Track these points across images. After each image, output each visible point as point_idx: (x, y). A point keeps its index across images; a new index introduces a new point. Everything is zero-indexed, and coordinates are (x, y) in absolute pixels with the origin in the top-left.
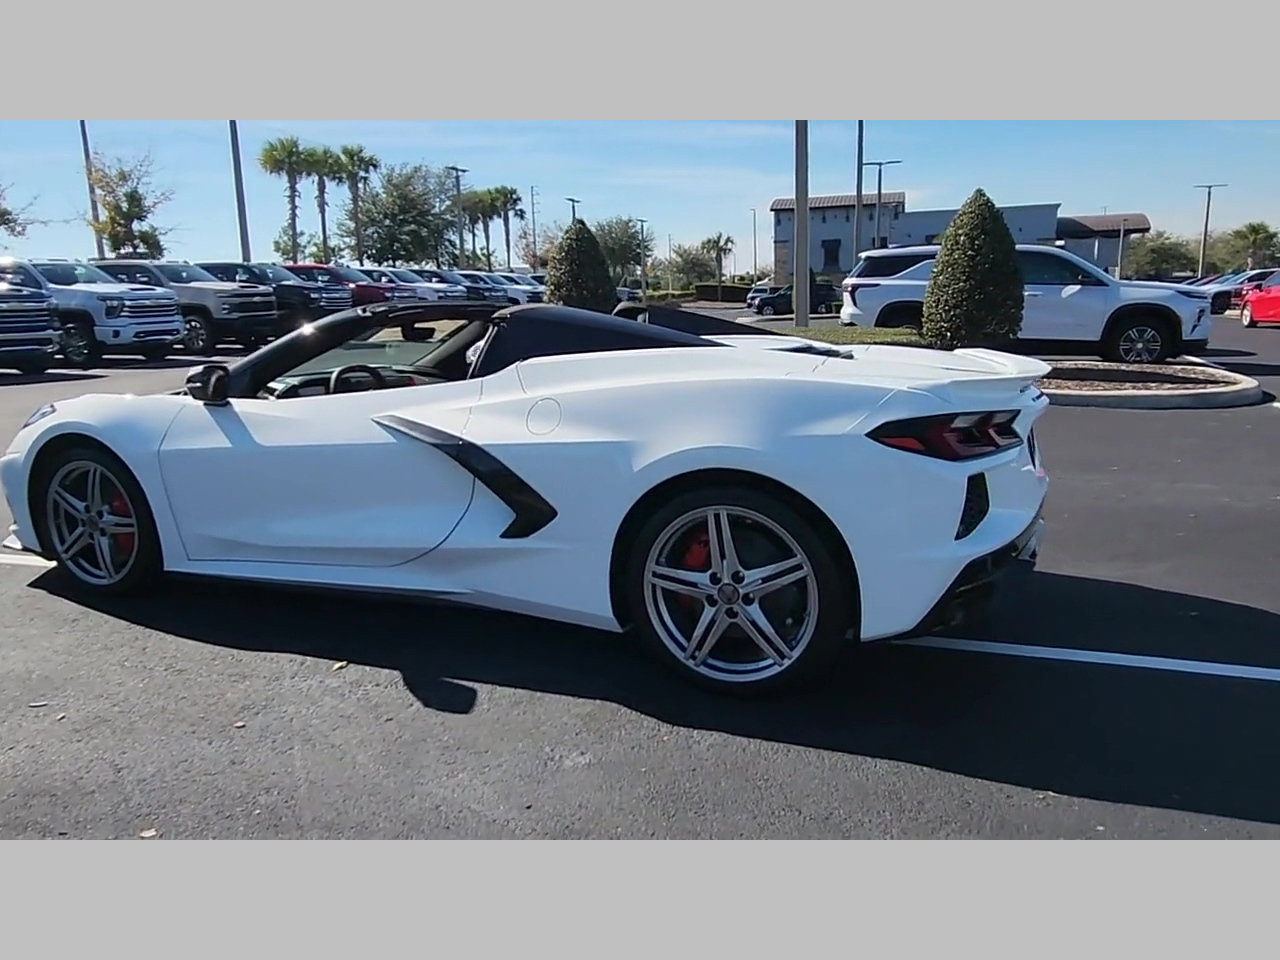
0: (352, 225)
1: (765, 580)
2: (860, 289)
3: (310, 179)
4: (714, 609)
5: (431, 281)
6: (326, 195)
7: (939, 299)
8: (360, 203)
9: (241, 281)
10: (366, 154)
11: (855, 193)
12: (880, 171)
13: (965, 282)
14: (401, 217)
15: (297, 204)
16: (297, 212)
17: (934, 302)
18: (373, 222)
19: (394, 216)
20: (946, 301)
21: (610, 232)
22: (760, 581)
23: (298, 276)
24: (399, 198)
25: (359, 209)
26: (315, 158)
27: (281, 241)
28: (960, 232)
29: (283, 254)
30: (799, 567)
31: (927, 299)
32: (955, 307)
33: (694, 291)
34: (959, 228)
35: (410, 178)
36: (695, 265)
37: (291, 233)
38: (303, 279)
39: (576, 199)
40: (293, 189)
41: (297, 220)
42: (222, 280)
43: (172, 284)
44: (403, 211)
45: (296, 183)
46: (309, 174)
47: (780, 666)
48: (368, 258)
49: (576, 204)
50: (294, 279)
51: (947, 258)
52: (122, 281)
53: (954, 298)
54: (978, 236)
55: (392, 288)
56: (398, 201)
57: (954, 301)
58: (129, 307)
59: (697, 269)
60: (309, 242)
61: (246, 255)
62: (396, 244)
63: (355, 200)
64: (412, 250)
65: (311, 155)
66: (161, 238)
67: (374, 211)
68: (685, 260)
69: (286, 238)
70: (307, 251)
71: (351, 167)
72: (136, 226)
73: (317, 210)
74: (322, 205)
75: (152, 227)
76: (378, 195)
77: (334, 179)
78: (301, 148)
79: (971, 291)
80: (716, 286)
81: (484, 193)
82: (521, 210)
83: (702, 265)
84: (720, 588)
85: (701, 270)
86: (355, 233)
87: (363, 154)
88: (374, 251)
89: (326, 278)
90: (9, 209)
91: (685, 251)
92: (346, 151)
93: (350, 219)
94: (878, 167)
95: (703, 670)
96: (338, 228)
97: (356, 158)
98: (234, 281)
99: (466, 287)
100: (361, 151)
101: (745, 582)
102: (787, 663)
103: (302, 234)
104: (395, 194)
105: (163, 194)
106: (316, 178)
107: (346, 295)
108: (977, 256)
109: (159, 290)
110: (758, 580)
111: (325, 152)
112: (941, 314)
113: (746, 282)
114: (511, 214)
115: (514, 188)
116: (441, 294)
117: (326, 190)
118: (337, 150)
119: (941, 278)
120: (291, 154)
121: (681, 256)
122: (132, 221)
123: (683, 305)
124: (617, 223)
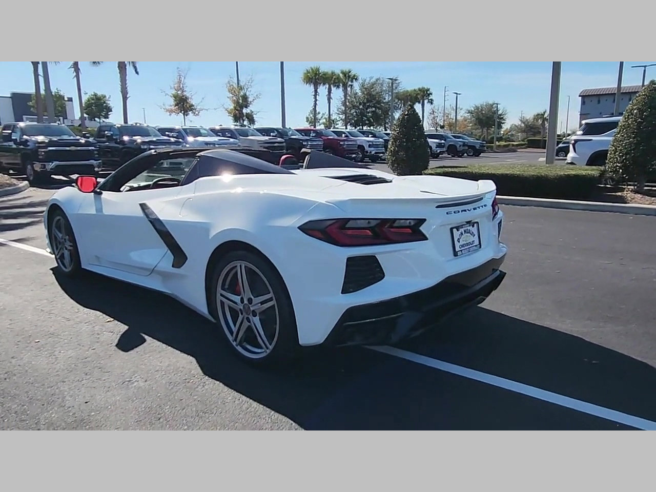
0: (343, 108)
2: (579, 142)
3: (325, 87)
4: (242, 316)
5: (368, 137)
6: (331, 94)
7: (616, 149)
8: (349, 98)
9: (273, 136)
10: (352, 73)
12: (645, 71)
13: (634, 138)
14: (368, 104)
15: (317, 99)
16: (317, 102)
17: (613, 150)
18: (354, 107)
19: (365, 104)
20: (621, 150)
21: (482, 110)
23: (301, 134)
24: (367, 95)
25: (347, 101)
26: (327, 76)
27: (309, 117)
29: (310, 123)
30: (271, 299)
31: (611, 148)
32: (626, 154)
33: (527, 143)
34: (634, 106)
35: (373, 84)
36: (532, 128)
37: (313, 113)
38: (303, 135)
39: (458, 93)
40: (316, 91)
41: (317, 106)
42: (264, 135)
43: (241, 137)
44: (368, 101)
45: (317, 89)
46: (324, 84)
47: (266, 352)
48: (350, 125)
49: (458, 95)
50: (298, 135)
51: (624, 123)
52: (219, 136)
53: (626, 148)
54: (646, 110)
55: (345, 140)
56: (366, 97)
57: (625, 151)
59: (533, 130)
60: (322, 117)
61: (283, 124)
62: (364, 117)
63: (345, 96)
64: (372, 121)
65: (325, 75)
66: (254, 116)
67: (355, 101)
68: (526, 126)
69: (312, 115)
70: (321, 122)
71: (344, 80)
72: (245, 111)
73: (327, 101)
74: (329, 99)
75: (251, 111)
76: (356, 94)
77: (335, 86)
78: (320, 71)
79: (638, 144)
80: (540, 140)
81: (411, 91)
82: (431, 100)
83: (535, 128)
84: (244, 306)
85: (536, 131)
86: (344, 113)
87: (350, 74)
88: (353, 121)
89: (314, 135)
90: (194, 104)
91: (527, 120)
92: (342, 72)
93: (343, 106)
95: (239, 349)
96: (338, 110)
97: (347, 75)
98: (270, 136)
99: (384, 140)
100: (350, 72)
101: (253, 304)
102: (268, 351)
103: (319, 113)
104: (365, 93)
105: (257, 95)
106: (327, 86)
107: (320, 143)
108: (643, 123)
109: (232, 140)
110: (259, 303)
111: (332, 73)
112: (616, 158)
113: (561, 138)
114: (426, 101)
115: (428, 88)
116: (371, 143)
117: (332, 92)
118: (338, 72)
119: (619, 135)
120: (316, 74)
121: (524, 123)
122: (243, 109)
123: (518, 150)
124: (486, 105)
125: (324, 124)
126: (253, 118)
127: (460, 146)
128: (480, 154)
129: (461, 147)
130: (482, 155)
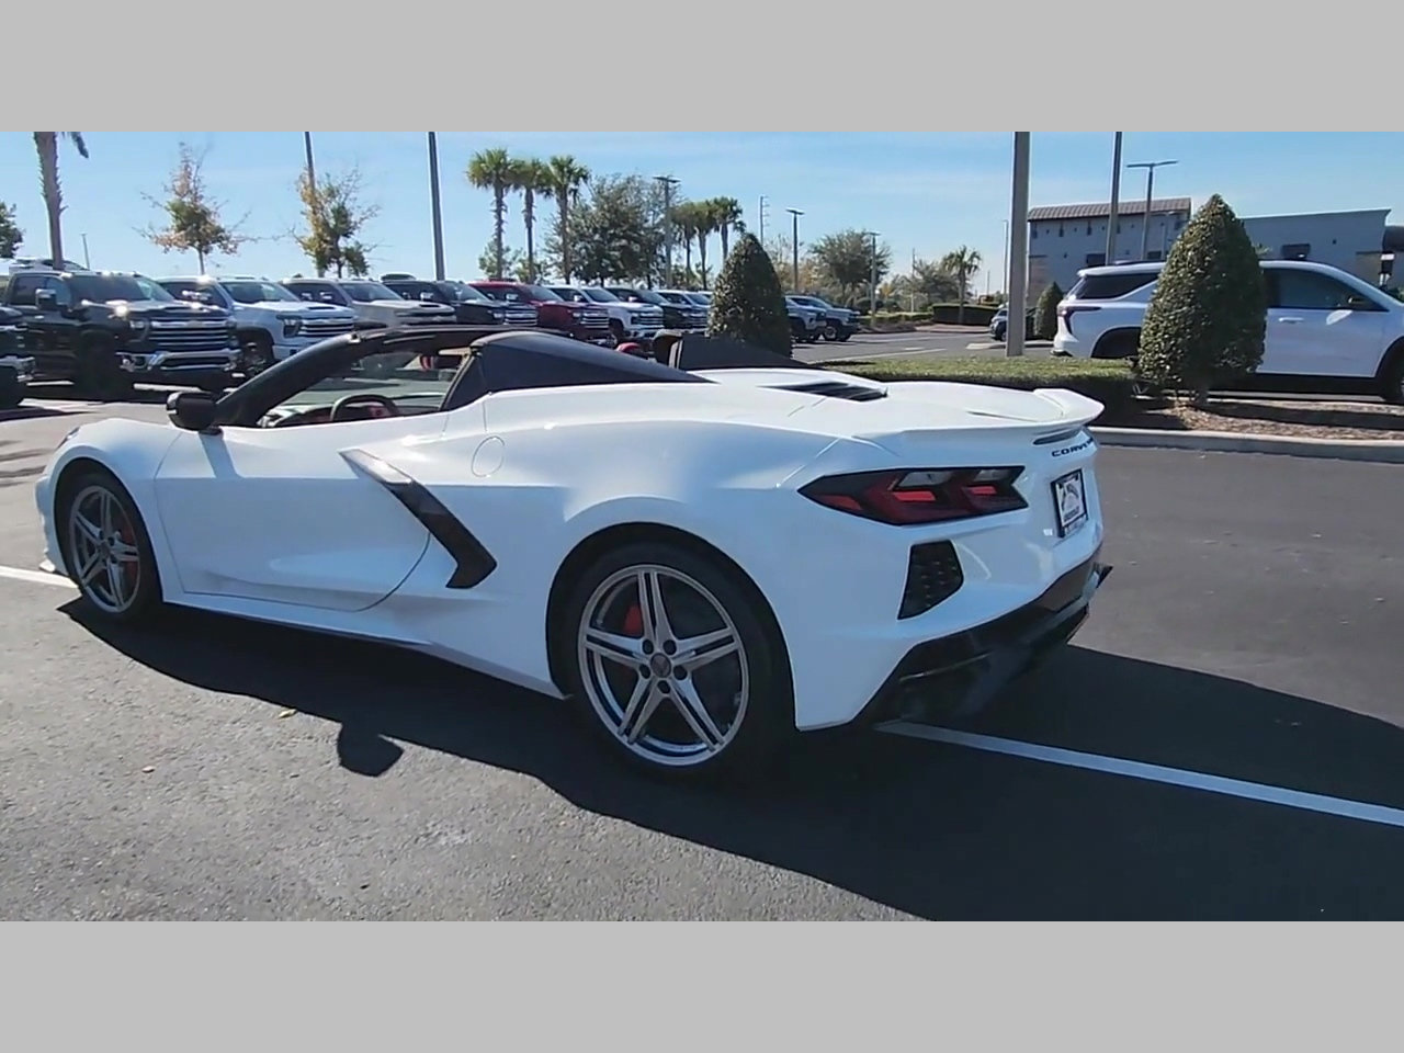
0: (560, 240)
1: (699, 651)
2: (1075, 313)
3: (518, 193)
4: (647, 680)
5: (627, 300)
6: (534, 209)
7: (1158, 326)
8: (569, 217)
9: (425, 300)
10: (577, 165)
11: (1110, 201)
12: (1151, 174)
13: (1190, 305)
14: (612, 232)
15: (503, 218)
16: (504, 227)
17: (1152, 329)
18: (582, 237)
19: (604, 230)
20: (1166, 328)
21: (841, 246)
22: (694, 653)
23: (486, 295)
24: (609, 211)
25: (567, 223)
26: (522, 169)
27: (487, 258)
28: (1188, 246)
29: (488, 271)
30: (729, 640)
31: (1146, 326)
32: (1177, 335)
33: (932, 313)
34: (1187, 243)
35: (623, 189)
36: (937, 283)
37: (496, 249)
38: (490, 298)
39: (798, 211)
40: (500, 203)
41: (503, 235)
42: (406, 299)
43: (356, 302)
44: (613, 225)
45: (502, 196)
46: (516, 188)
47: (712, 750)
48: (576, 275)
49: (798, 216)
50: (480, 297)
51: (1170, 277)
52: (306, 299)
53: (1175, 324)
54: (1210, 250)
55: (582, 308)
56: (608, 215)
57: (1175, 329)
58: (306, 326)
59: (939, 287)
60: (514, 259)
61: (440, 273)
62: (605, 260)
63: (563, 213)
64: (622, 267)
65: (518, 167)
66: (365, 255)
67: (584, 225)
68: (926, 278)
69: (491, 255)
70: (512, 268)
71: (558, 179)
72: (342, 243)
73: (524, 224)
74: (529, 219)
75: (357, 243)
76: (587, 208)
77: (542, 191)
78: (508, 159)
79: (1197, 317)
80: (957, 307)
81: (701, 205)
82: (740, 223)
83: (944, 283)
84: (653, 659)
85: (945, 289)
86: (563, 249)
87: (571, 166)
88: (581, 268)
89: (514, 297)
90: (223, 226)
91: (928, 267)
92: (555, 162)
93: (559, 235)
94: (1148, 168)
95: (636, 748)
96: (547, 244)
97: (565, 170)
98: (419, 299)
99: (663, 307)
100: (571, 161)
101: (677, 653)
102: (718, 748)
103: (508, 250)
104: (606, 206)
105: (369, 210)
106: (524, 191)
107: (531, 315)
108: (1205, 275)
109: (339, 309)
110: (691, 650)
111: (534, 164)
112: (1158, 343)
113: (995, 302)
114: (730, 227)
115: (735, 199)
116: (636, 315)
117: (534, 204)
118: (546, 161)
119: (1161, 300)
120: (498, 165)
121: (922, 273)
122: (338, 239)
123: (918, 328)
124: (848, 237)
125: (517, 272)
126: (363, 259)
127: (811, 320)
128: (848, 337)
129: (814, 322)
130: (852, 338)
